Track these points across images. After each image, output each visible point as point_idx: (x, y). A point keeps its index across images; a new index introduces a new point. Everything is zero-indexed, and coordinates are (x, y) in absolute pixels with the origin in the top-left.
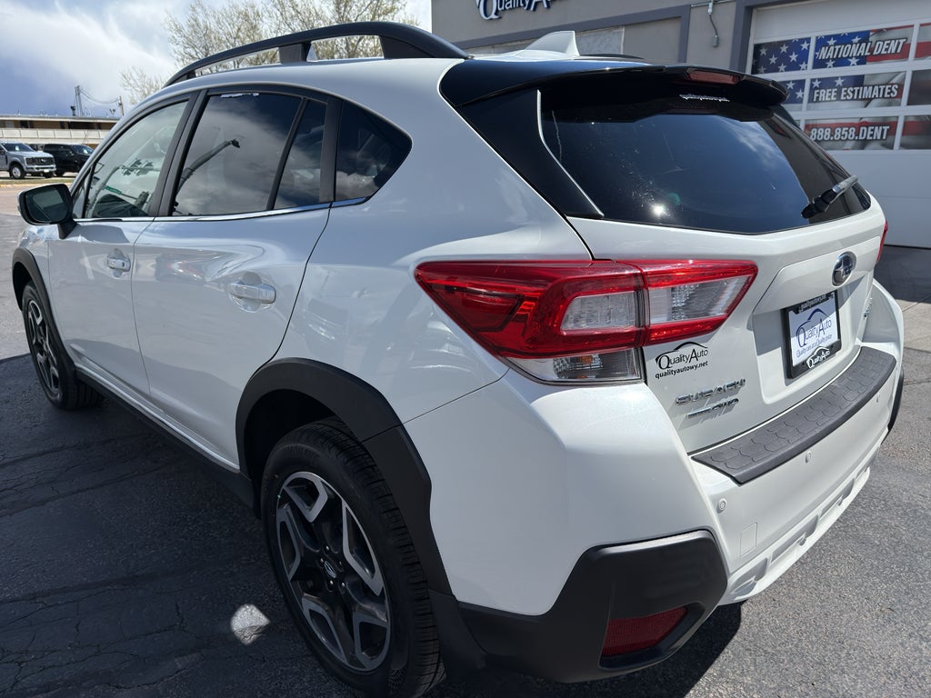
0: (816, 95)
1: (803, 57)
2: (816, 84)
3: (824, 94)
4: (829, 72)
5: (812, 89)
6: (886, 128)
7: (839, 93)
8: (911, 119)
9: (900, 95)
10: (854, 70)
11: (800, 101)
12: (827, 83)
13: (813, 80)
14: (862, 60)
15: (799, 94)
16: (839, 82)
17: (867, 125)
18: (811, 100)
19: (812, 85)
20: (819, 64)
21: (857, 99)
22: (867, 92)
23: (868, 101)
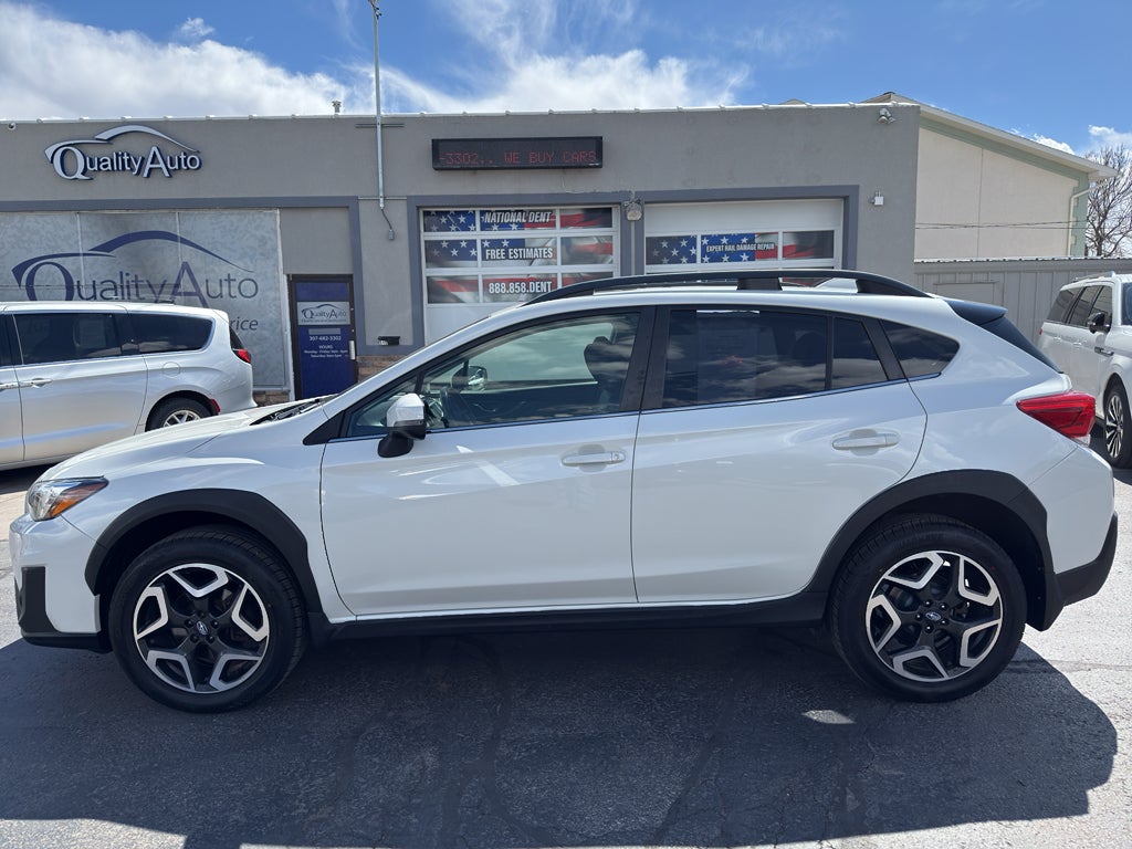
0: (487, 254)
1: (470, 217)
2: (486, 244)
3: (493, 253)
4: (495, 234)
5: (483, 250)
6: (549, 283)
7: (506, 252)
8: (566, 276)
9: (555, 256)
10: (514, 234)
11: (475, 258)
12: (496, 244)
13: (483, 241)
14: (521, 226)
15: (473, 252)
16: (505, 243)
17: (534, 280)
18: (484, 258)
19: (482, 245)
20: (485, 227)
21: (523, 259)
22: (529, 253)
23: (531, 261)
